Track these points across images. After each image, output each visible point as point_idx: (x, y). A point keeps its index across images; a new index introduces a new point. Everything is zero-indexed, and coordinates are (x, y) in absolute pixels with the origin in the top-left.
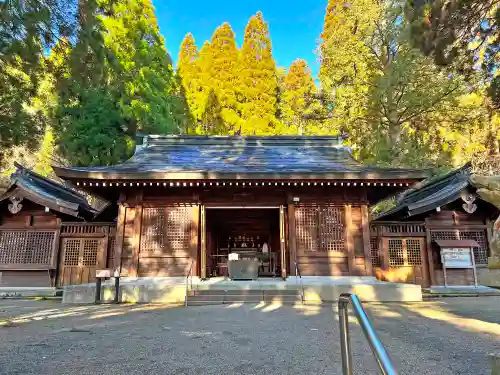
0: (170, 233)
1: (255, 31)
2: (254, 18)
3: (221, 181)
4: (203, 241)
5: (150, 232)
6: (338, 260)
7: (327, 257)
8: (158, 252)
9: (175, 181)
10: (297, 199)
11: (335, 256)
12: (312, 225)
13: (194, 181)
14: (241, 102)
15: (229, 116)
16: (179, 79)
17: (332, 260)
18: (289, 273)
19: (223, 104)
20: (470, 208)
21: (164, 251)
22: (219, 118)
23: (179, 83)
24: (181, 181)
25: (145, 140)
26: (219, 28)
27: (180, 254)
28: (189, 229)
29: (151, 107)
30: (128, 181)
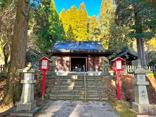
0: (63, 62)
1: (82, 8)
2: (82, 4)
3: (74, 52)
4: (70, 64)
5: (59, 62)
6: (97, 68)
7: (95, 68)
8: (61, 66)
9: (65, 52)
10: (89, 56)
11: (97, 67)
12: (92, 61)
13: (69, 52)
14: (78, 28)
15: (74, 32)
16: (61, 21)
17: (96, 68)
18: (87, 71)
19: (73, 29)
20: (127, 58)
21: (62, 66)
22: (72, 32)
23: (61, 22)
24: (66, 52)
25: (57, 42)
26: (72, 7)
27: (65, 67)
28: (67, 61)
29: (56, 32)
30: (55, 52)
